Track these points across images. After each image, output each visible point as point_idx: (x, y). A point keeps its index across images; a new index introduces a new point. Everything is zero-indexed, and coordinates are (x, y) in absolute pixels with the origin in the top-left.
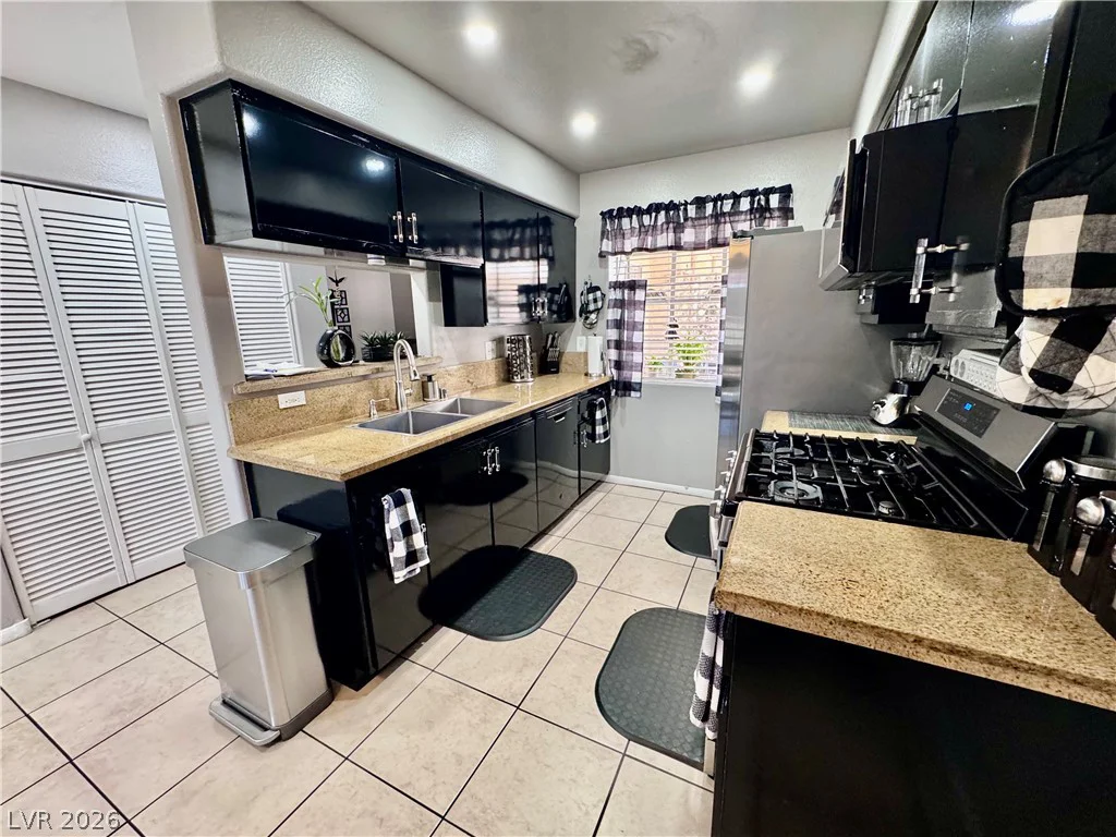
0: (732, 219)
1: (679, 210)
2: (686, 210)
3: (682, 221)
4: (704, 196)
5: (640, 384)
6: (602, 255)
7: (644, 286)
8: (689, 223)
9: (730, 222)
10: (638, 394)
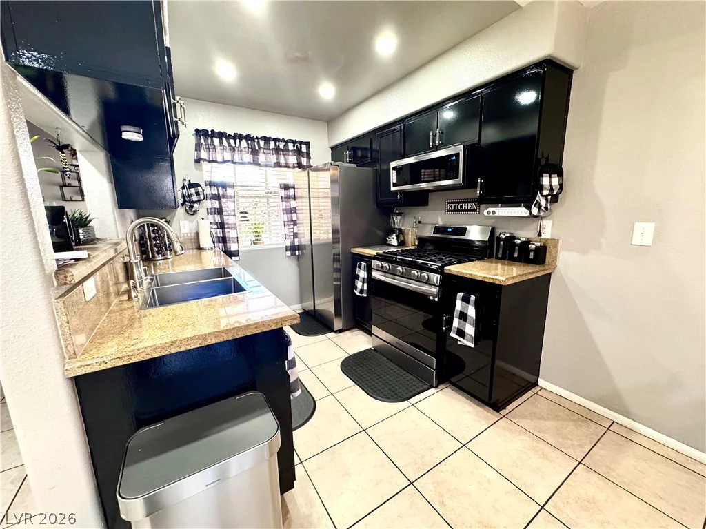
0: (285, 153)
1: (255, 141)
2: (258, 142)
3: (257, 148)
4: (268, 136)
5: (238, 251)
6: (198, 161)
7: (232, 186)
8: (262, 151)
9: (284, 155)
10: (237, 258)
